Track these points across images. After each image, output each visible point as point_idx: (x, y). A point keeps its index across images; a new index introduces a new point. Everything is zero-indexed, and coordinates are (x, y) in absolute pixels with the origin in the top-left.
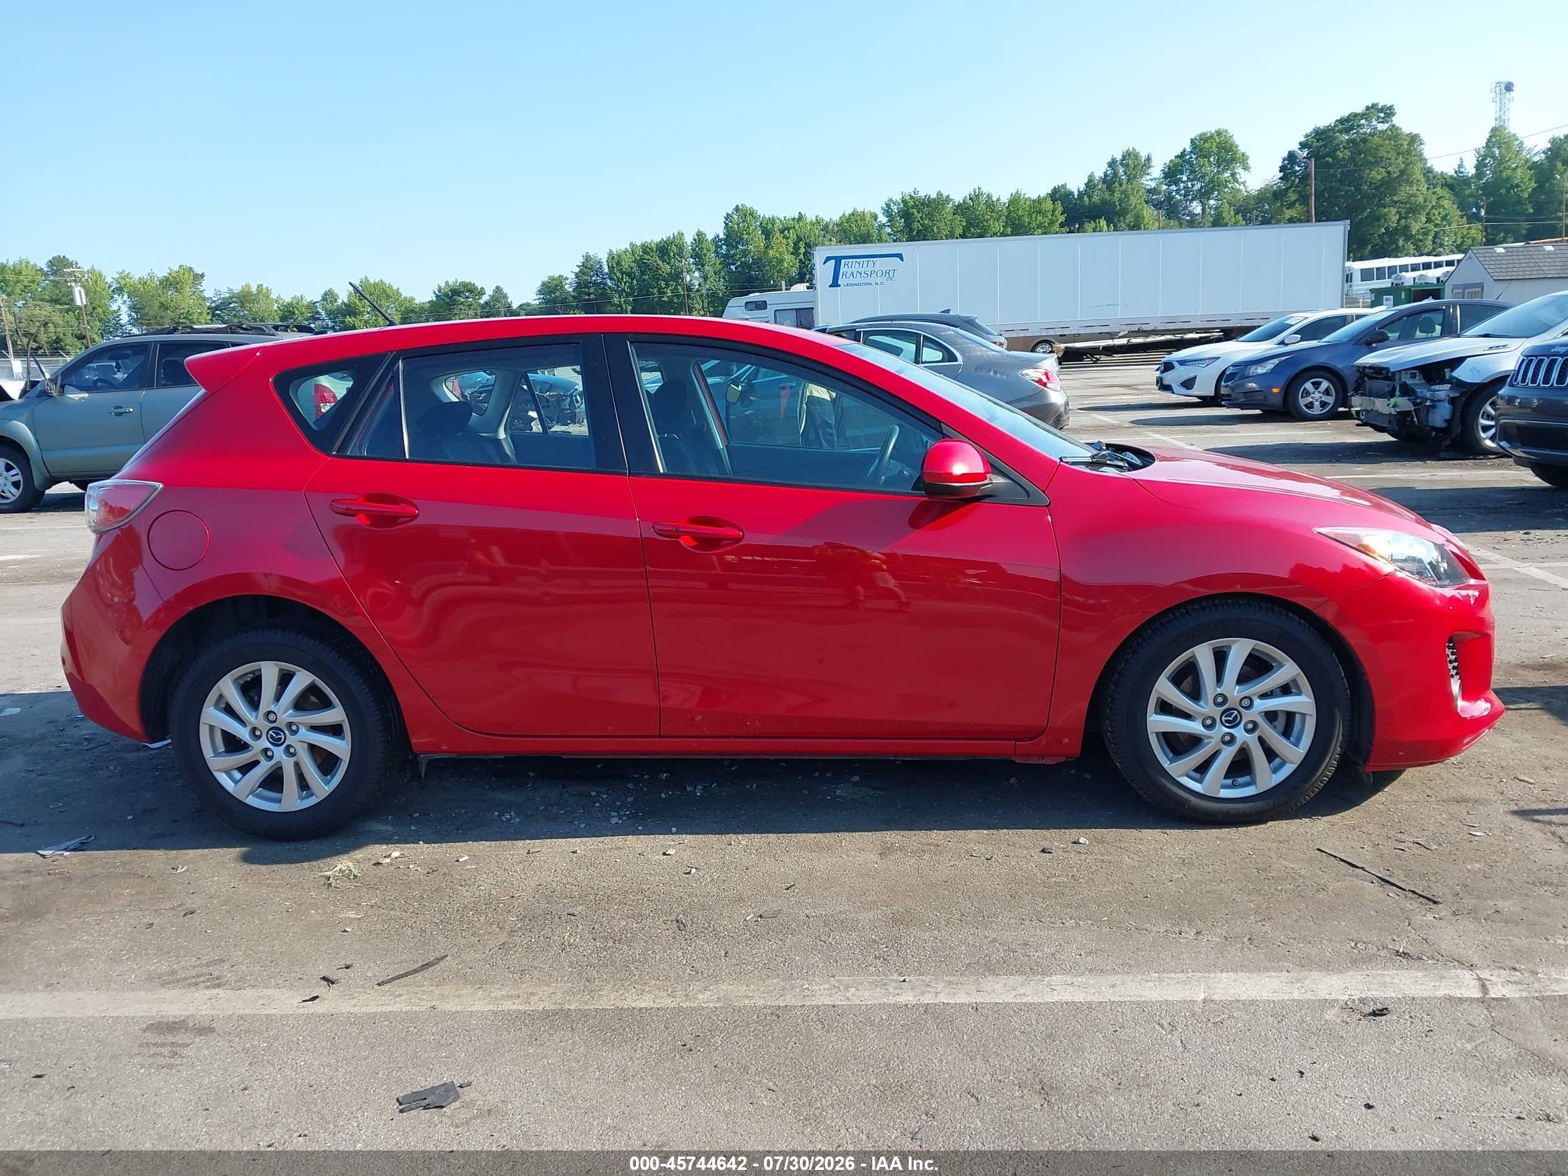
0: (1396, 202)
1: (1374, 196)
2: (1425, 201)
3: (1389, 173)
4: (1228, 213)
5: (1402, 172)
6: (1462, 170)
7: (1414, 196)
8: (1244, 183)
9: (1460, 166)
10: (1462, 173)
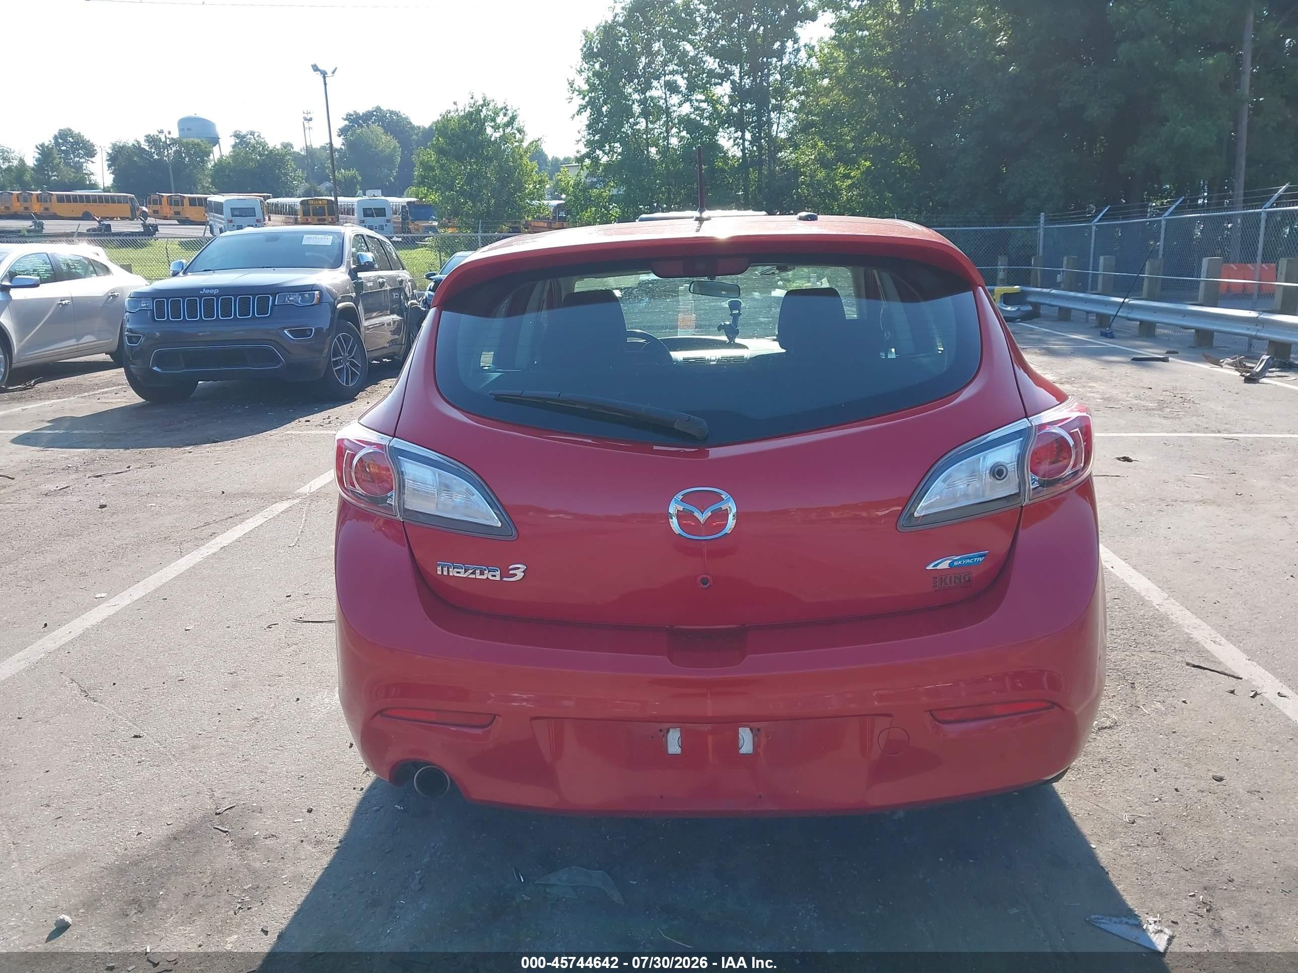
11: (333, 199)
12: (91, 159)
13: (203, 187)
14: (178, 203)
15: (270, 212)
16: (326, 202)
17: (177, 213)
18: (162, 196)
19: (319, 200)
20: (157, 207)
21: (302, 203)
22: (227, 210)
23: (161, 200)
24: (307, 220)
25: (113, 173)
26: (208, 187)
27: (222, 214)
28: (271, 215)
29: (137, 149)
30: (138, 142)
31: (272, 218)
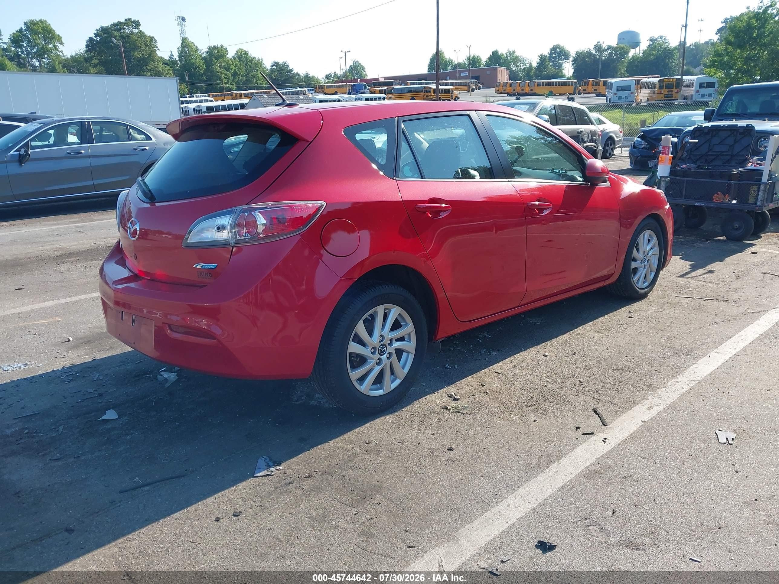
0: (149, 70)
1: (138, 66)
2: (163, 71)
3: (143, 54)
4: (58, 67)
5: (150, 55)
6: (173, 57)
7: (157, 67)
8: (62, 52)
9: (172, 55)
10: (172, 58)
11: (679, 77)
12: (567, 61)
13: (621, 73)
14: (597, 84)
15: (642, 87)
16: (675, 80)
17: (595, 90)
18: (601, 80)
19: (671, 78)
20: (585, 87)
21: (659, 81)
22: (614, 88)
23: (599, 83)
24: (661, 91)
25: (574, 68)
26: (624, 74)
27: (612, 90)
28: (642, 89)
29: (589, 54)
30: (590, 50)
31: (642, 91)
